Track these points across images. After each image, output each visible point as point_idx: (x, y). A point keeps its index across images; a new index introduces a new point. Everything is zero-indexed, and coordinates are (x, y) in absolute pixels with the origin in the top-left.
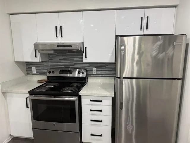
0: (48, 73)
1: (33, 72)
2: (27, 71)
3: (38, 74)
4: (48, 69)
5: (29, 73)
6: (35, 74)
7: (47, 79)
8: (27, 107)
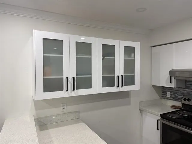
0: (183, 100)
1: (168, 96)
2: (162, 94)
3: (173, 99)
4: (183, 96)
5: (164, 97)
6: (170, 98)
7: (181, 106)
8: (158, 129)
